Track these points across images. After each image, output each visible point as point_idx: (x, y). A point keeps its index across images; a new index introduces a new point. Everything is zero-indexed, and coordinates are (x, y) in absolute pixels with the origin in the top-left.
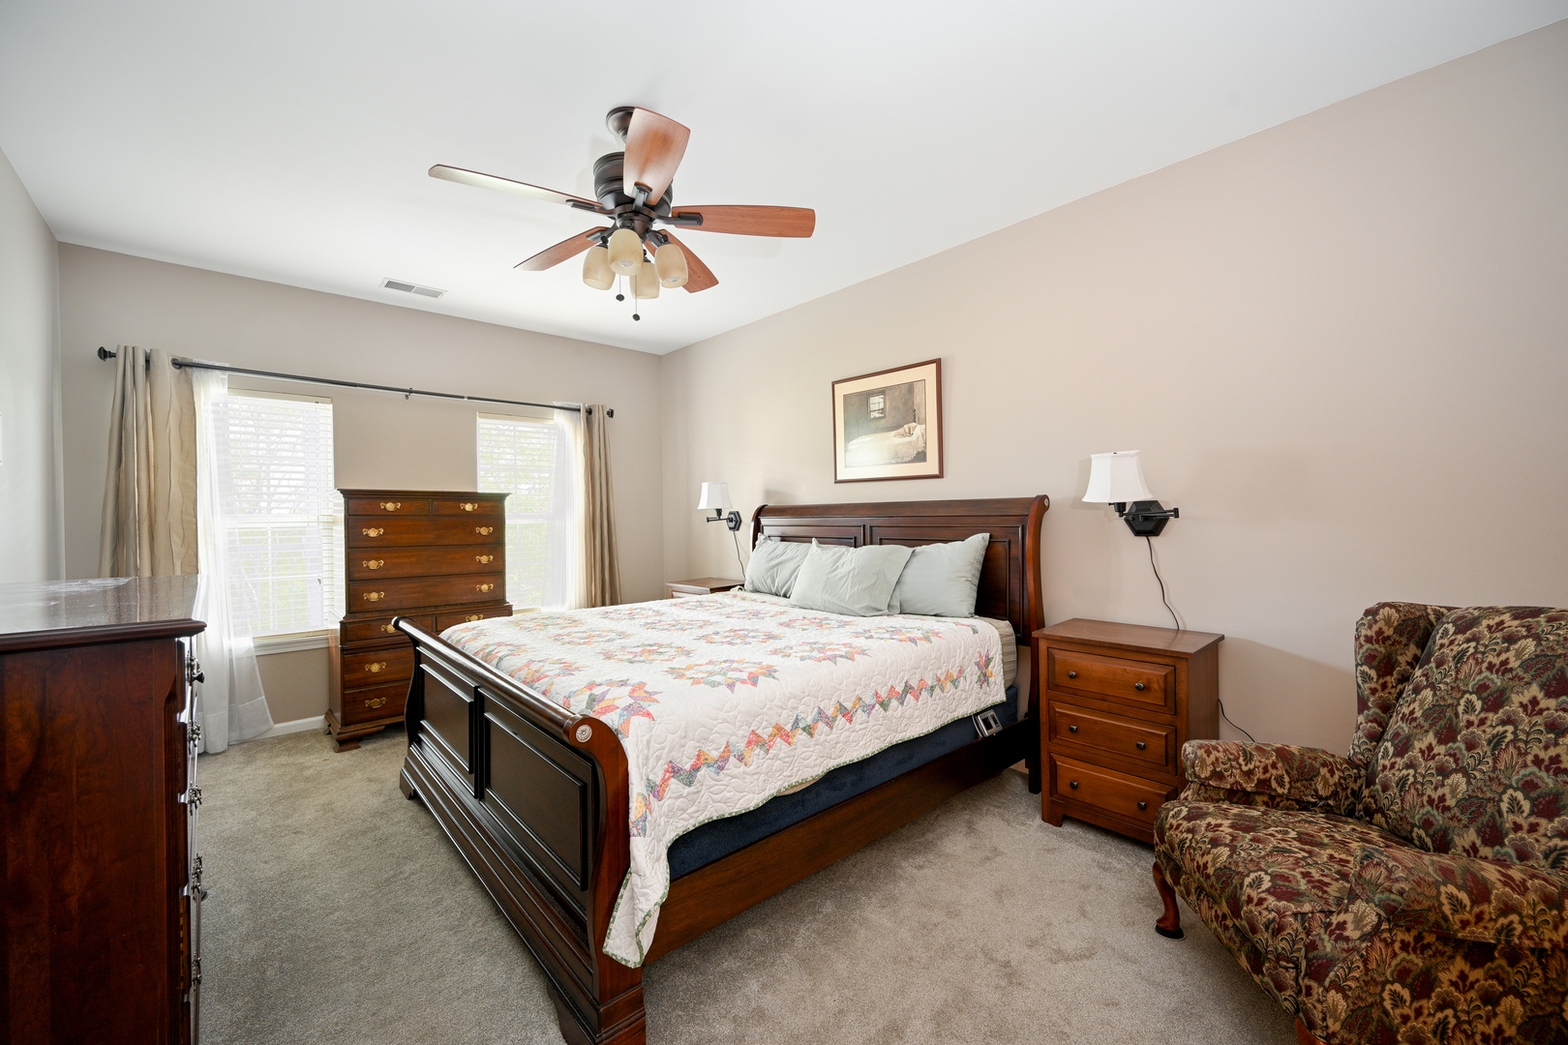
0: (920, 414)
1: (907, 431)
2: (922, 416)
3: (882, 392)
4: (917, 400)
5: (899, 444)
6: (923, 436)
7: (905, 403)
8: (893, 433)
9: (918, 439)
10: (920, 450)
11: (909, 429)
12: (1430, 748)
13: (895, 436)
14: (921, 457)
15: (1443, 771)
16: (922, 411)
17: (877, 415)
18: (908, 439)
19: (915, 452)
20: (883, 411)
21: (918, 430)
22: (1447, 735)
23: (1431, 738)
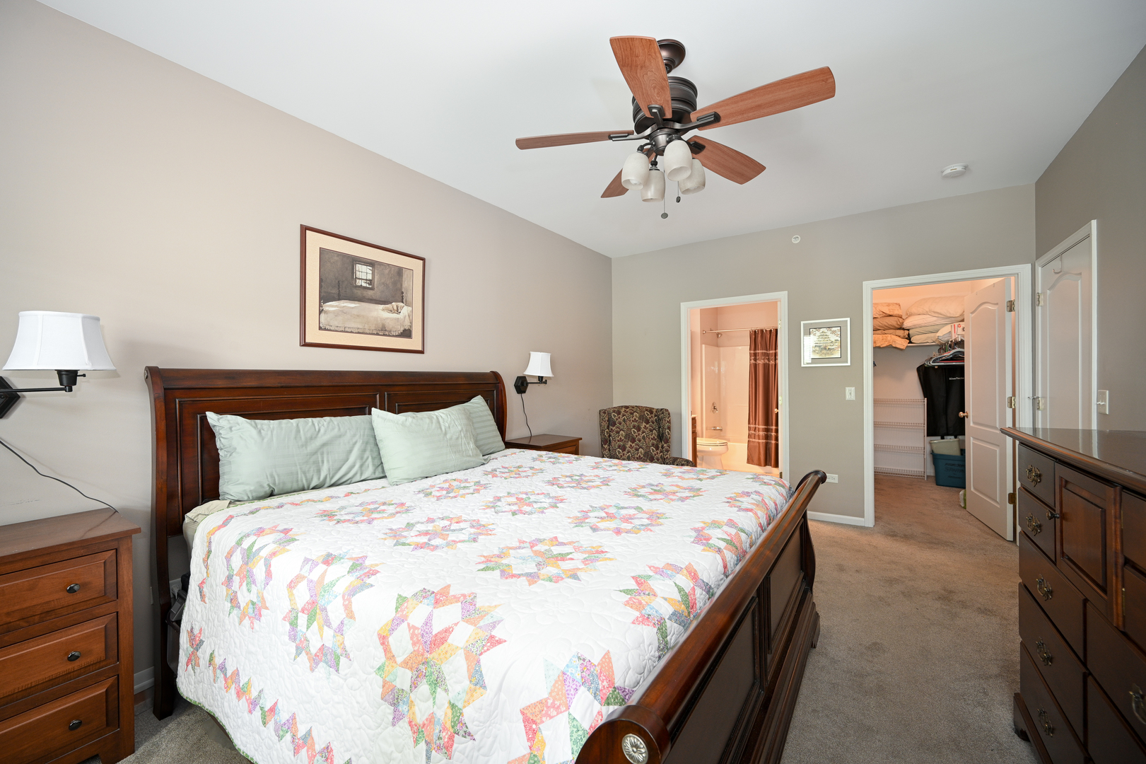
0: (407, 296)
1: (395, 308)
2: (409, 299)
3: (371, 263)
4: (406, 284)
5: (387, 318)
6: (409, 316)
7: (395, 283)
8: (381, 307)
9: (405, 317)
10: (407, 328)
11: (397, 307)
12: (631, 445)
13: (383, 310)
14: (407, 334)
15: (637, 450)
16: (409, 295)
17: (364, 285)
18: (395, 316)
19: (402, 329)
20: (371, 282)
21: (405, 310)
22: (633, 440)
23: (630, 443)
